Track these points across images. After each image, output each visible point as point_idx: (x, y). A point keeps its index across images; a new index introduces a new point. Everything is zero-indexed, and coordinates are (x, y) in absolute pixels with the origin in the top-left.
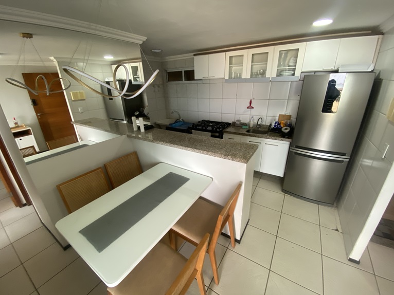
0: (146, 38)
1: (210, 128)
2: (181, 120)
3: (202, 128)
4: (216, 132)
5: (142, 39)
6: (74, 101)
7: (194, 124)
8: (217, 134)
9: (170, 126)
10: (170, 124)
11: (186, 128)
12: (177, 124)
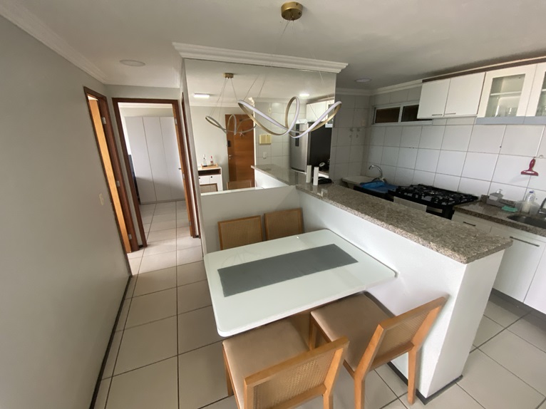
0: (347, 64)
1: (428, 199)
2: (382, 179)
3: (414, 195)
4: (439, 206)
5: (340, 66)
6: (261, 144)
7: (399, 188)
8: (440, 211)
9: (360, 186)
10: (362, 184)
11: (384, 192)
12: (374, 184)
